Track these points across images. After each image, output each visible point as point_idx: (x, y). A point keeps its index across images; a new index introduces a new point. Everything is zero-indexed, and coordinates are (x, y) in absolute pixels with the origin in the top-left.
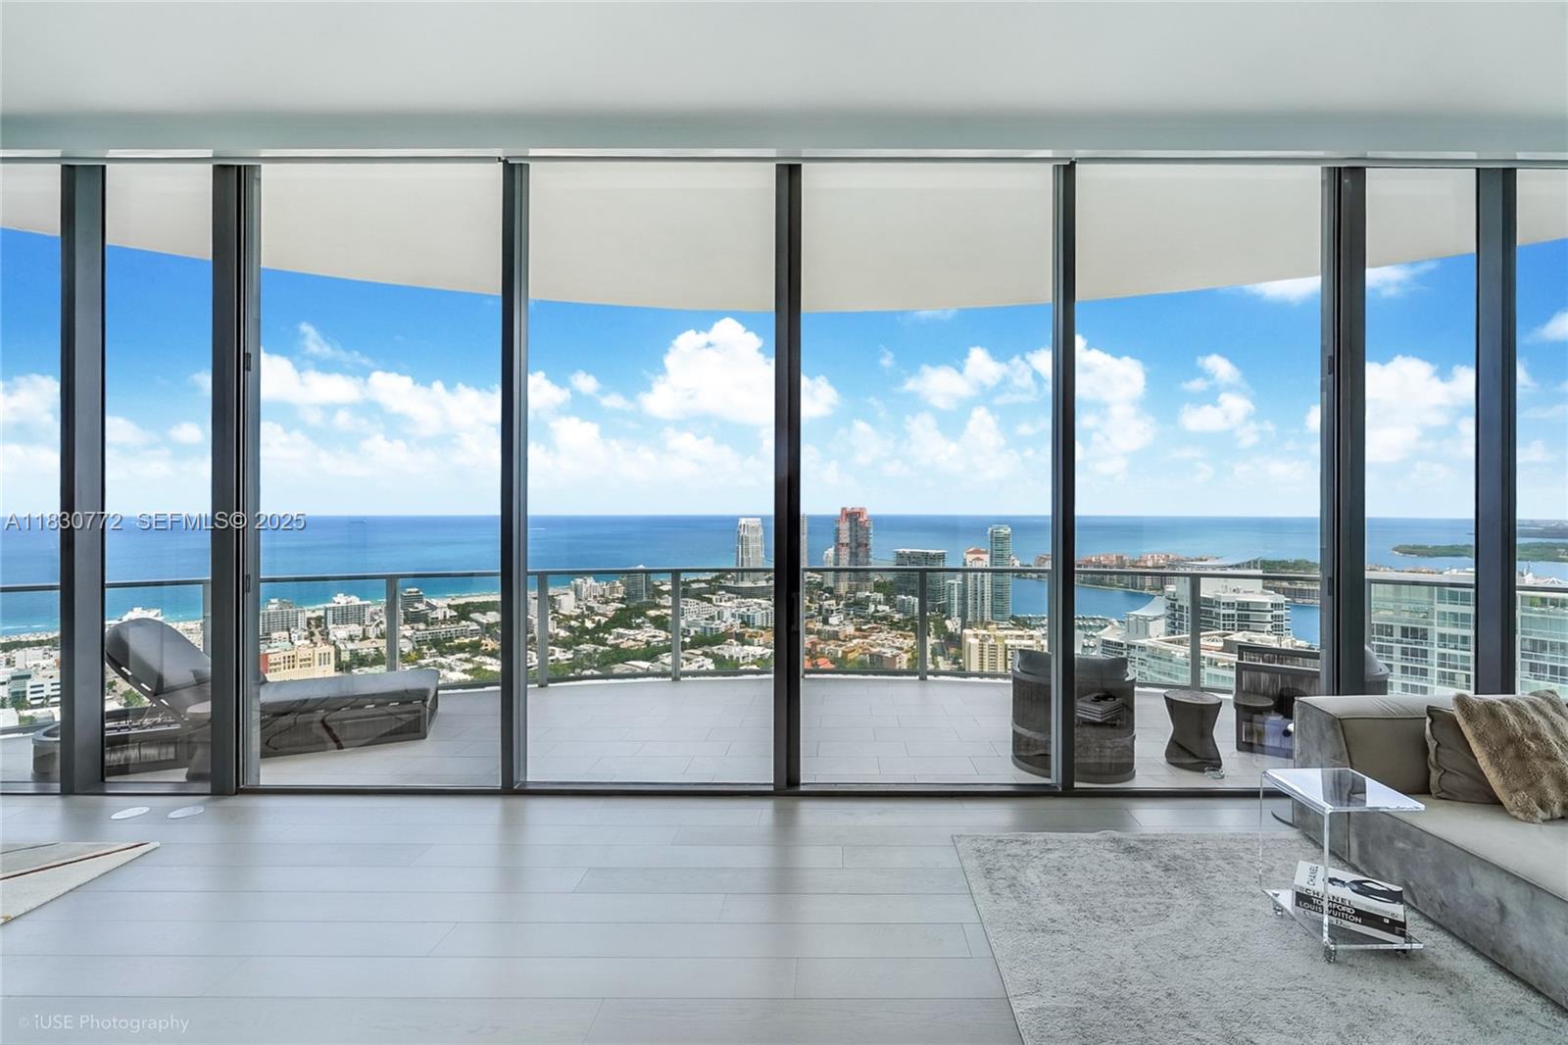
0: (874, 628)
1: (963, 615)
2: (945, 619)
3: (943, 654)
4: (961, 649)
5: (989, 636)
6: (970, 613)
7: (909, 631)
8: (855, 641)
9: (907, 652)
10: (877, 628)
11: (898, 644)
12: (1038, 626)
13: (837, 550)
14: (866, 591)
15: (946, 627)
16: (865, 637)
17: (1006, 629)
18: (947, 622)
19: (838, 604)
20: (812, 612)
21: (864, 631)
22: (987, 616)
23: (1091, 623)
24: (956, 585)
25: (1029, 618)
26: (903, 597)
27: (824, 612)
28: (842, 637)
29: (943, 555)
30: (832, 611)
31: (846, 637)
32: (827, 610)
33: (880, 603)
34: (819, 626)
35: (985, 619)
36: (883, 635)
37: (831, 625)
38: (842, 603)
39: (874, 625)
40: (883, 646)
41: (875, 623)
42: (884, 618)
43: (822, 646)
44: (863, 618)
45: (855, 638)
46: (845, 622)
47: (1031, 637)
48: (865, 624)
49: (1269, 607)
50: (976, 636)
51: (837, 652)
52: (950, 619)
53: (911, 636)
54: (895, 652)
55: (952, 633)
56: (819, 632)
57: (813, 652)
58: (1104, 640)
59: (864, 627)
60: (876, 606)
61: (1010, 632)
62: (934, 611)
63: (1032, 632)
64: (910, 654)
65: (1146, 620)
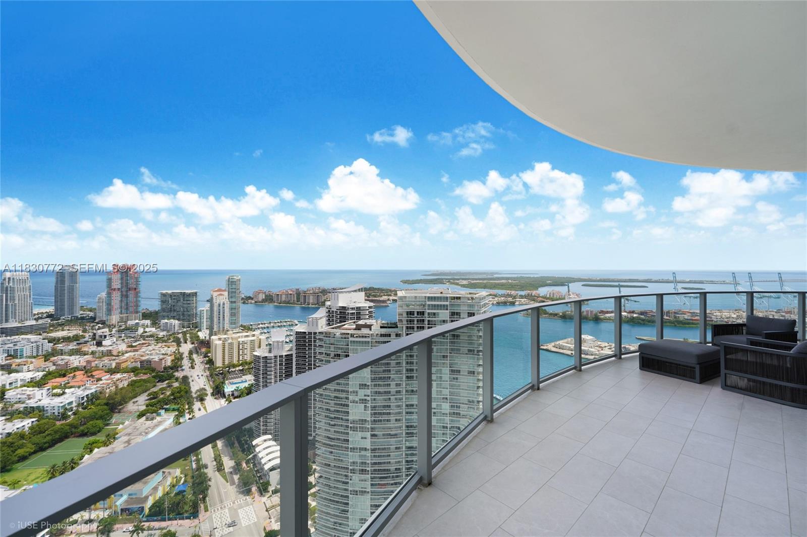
0: (143, 344)
1: (211, 328)
2: (198, 331)
3: (197, 353)
4: (210, 348)
5: (228, 338)
6: (215, 326)
7: (171, 342)
8: (127, 355)
9: (171, 355)
10: (146, 344)
11: (163, 352)
12: (256, 329)
13: (109, 294)
14: (135, 320)
15: (198, 336)
16: (137, 351)
17: (237, 333)
18: (200, 334)
19: (111, 331)
20: (86, 339)
21: (135, 346)
22: (227, 326)
23: (285, 324)
24: (205, 311)
25: (251, 325)
26: (166, 321)
27: (97, 337)
28: (115, 353)
29: (196, 293)
30: (105, 337)
31: (119, 352)
32: (101, 336)
33: (147, 326)
34: (94, 348)
35: (225, 328)
36: (150, 348)
37: (105, 346)
38: (114, 330)
39: (144, 342)
40: (151, 354)
41: (144, 340)
42: (151, 336)
43: (96, 362)
44: (133, 338)
45: (127, 352)
46: (118, 342)
47: (254, 335)
48: (136, 341)
49: (367, 308)
50: (220, 339)
51: (111, 364)
52: (201, 331)
53: (173, 345)
54: (161, 357)
55: (203, 340)
56: (93, 353)
57: (87, 368)
58: (296, 332)
59: (134, 344)
60: (144, 329)
61: (241, 334)
62: (190, 327)
63: (254, 333)
64: (173, 356)
65: (317, 319)
